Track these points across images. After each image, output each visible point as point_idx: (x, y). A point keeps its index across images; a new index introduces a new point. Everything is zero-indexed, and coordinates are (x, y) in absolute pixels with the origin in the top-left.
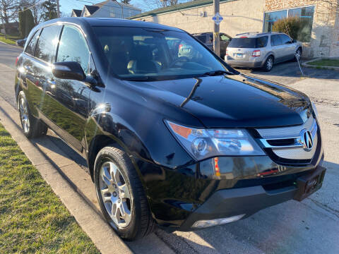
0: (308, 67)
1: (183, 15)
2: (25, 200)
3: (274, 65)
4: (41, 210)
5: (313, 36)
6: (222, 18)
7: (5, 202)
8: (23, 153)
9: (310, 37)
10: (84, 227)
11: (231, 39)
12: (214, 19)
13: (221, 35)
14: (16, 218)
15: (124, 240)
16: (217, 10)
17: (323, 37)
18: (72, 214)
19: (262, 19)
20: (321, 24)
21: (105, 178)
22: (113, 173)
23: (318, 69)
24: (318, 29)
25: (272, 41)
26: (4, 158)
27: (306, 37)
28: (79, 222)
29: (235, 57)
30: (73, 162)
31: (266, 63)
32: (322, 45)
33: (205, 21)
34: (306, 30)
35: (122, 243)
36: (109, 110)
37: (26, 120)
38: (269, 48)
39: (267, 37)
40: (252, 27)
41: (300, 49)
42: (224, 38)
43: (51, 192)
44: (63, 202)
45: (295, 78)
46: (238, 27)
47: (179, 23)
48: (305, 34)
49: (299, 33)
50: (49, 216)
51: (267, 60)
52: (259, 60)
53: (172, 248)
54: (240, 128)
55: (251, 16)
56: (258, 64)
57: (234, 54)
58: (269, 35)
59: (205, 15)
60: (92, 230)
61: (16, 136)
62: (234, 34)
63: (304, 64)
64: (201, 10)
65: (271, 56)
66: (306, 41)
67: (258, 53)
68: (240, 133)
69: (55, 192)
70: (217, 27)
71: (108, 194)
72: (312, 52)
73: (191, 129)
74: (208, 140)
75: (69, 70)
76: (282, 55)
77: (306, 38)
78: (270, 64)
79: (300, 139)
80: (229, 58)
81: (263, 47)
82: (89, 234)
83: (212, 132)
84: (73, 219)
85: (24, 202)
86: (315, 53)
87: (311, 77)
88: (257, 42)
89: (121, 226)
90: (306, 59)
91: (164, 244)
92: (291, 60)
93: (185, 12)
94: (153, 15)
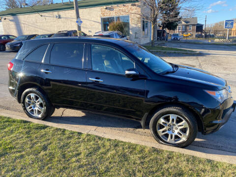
1: (41, 16)
5: (131, 33)
6: (82, 22)
9: (129, 33)
16: (78, 16)
17: (136, 33)
19: (100, 22)
20: (134, 26)
24: (133, 29)
32: (136, 38)
33: (60, 21)
34: (126, 29)
37: (36, 108)
47: (38, 22)
55: (92, 19)
59: (59, 17)
64: (56, 13)
70: (79, 28)
84: (154, 148)
93: (42, 14)
94: (13, 15)
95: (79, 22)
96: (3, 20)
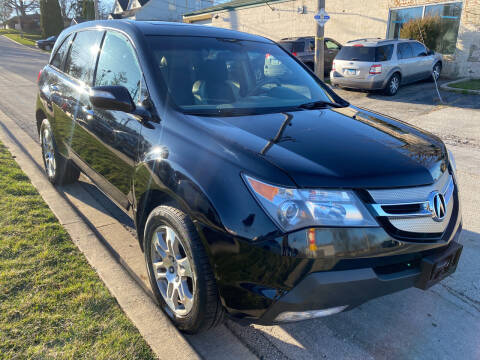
0: (450, 91)
1: (273, 9)
2: (50, 272)
3: (401, 87)
4: (72, 288)
5: (459, 46)
6: (329, 17)
7: (24, 275)
8: (47, 207)
9: (454, 47)
10: (129, 313)
11: (340, 47)
12: (317, 17)
13: (327, 40)
14: (39, 298)
15: (183, 332)
16: (321, 5)
17: (473, 47)
18: (114, 294)
19: (386, 18)
20: (472, 28)
21: (159, 247)
22: (170, 242)
23: (465, 94)
24: (468, 35)
25: (400, 51)
26: (22, 212)
27: (448, 47)
28: (122, 306)
29: (345, 74)
30: (115, 221)
31: (389, 83)
32: (471, 59)
33: (304, 20)
34: (449, 36)
35: (179, 337)
36: (166, 156)
37: (51, 159)
38: (394, 63)
39: (393, 45)
40: (371, 30)
41: (439, 63)
42: (329, 45)
43: (85, 263)
44: (101, 277)
45: (430, 107)
46: (351, 29)
47: (266, 21)
48: (447, 43)
49: (438, 40)
50: (82, 296)
51: (391, 79)
52: (378, 78)
53: (248, 346)
54: (345, 189)
55: (371, 14)
56: (377, 84)
57: (344, 69)
58: (396, 44)
59: (304, 11)
60: (140, 318)
61: (37, 181)
62: (345, 40)
63: (444, 86)
64: (299, 3)
65: (397, 74)
66: (448, 53)
67: (378, 69)
68: (345, 195)
69: (91, 262)
70: (320, 30)
71: (162, 270)
72: (456, 69)
73: (278, 189)
74: (301, 204)
75: (113, 97)
76: (413, 72)
77: (450, 48)
78: (394, 85)
79: (428, 205)
80: (337, 75)
81: (385, 60)
82: (136, 323)
83: (306, 193)
84: (115, 301)
85: (49, 276)
86: (461, 70)
87: (454, 105)
88: (378, 53)
89: (179, 313)
90: (447, 79)
91: (236, 339)
92: (425, 79)
93: (275, 6)
94: (230, 8)
95: (322, 18)
96: (214, 19)
